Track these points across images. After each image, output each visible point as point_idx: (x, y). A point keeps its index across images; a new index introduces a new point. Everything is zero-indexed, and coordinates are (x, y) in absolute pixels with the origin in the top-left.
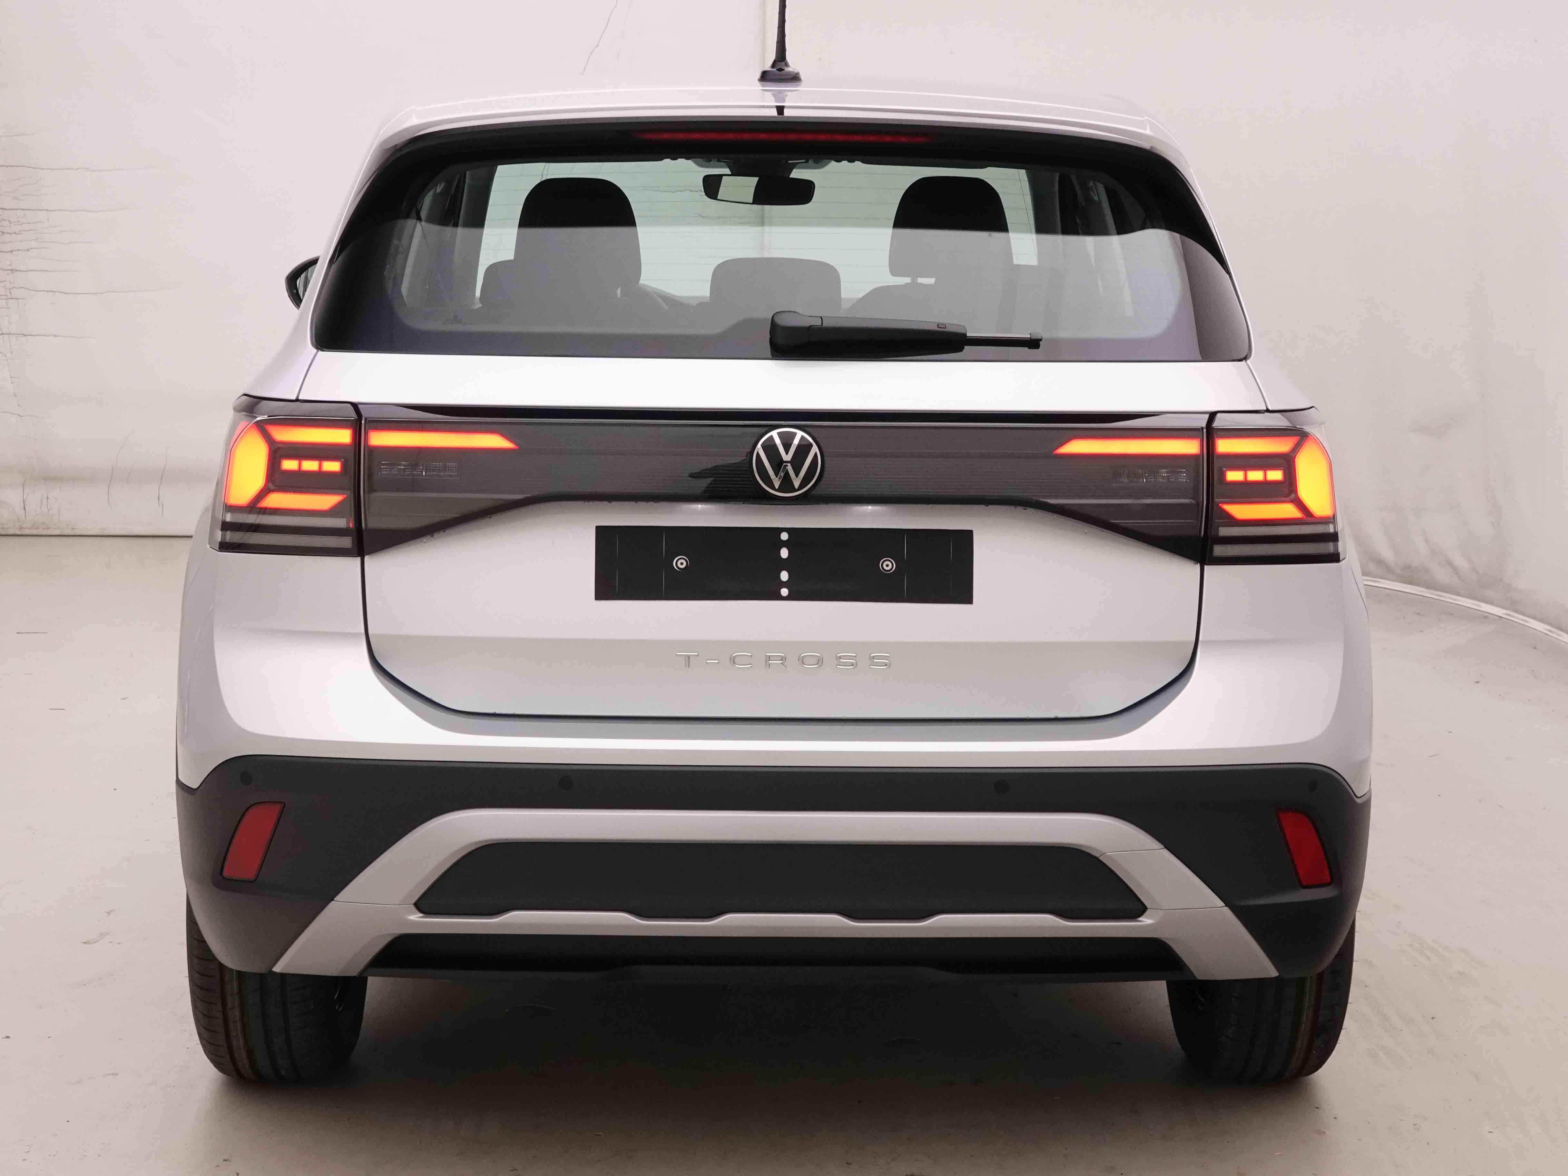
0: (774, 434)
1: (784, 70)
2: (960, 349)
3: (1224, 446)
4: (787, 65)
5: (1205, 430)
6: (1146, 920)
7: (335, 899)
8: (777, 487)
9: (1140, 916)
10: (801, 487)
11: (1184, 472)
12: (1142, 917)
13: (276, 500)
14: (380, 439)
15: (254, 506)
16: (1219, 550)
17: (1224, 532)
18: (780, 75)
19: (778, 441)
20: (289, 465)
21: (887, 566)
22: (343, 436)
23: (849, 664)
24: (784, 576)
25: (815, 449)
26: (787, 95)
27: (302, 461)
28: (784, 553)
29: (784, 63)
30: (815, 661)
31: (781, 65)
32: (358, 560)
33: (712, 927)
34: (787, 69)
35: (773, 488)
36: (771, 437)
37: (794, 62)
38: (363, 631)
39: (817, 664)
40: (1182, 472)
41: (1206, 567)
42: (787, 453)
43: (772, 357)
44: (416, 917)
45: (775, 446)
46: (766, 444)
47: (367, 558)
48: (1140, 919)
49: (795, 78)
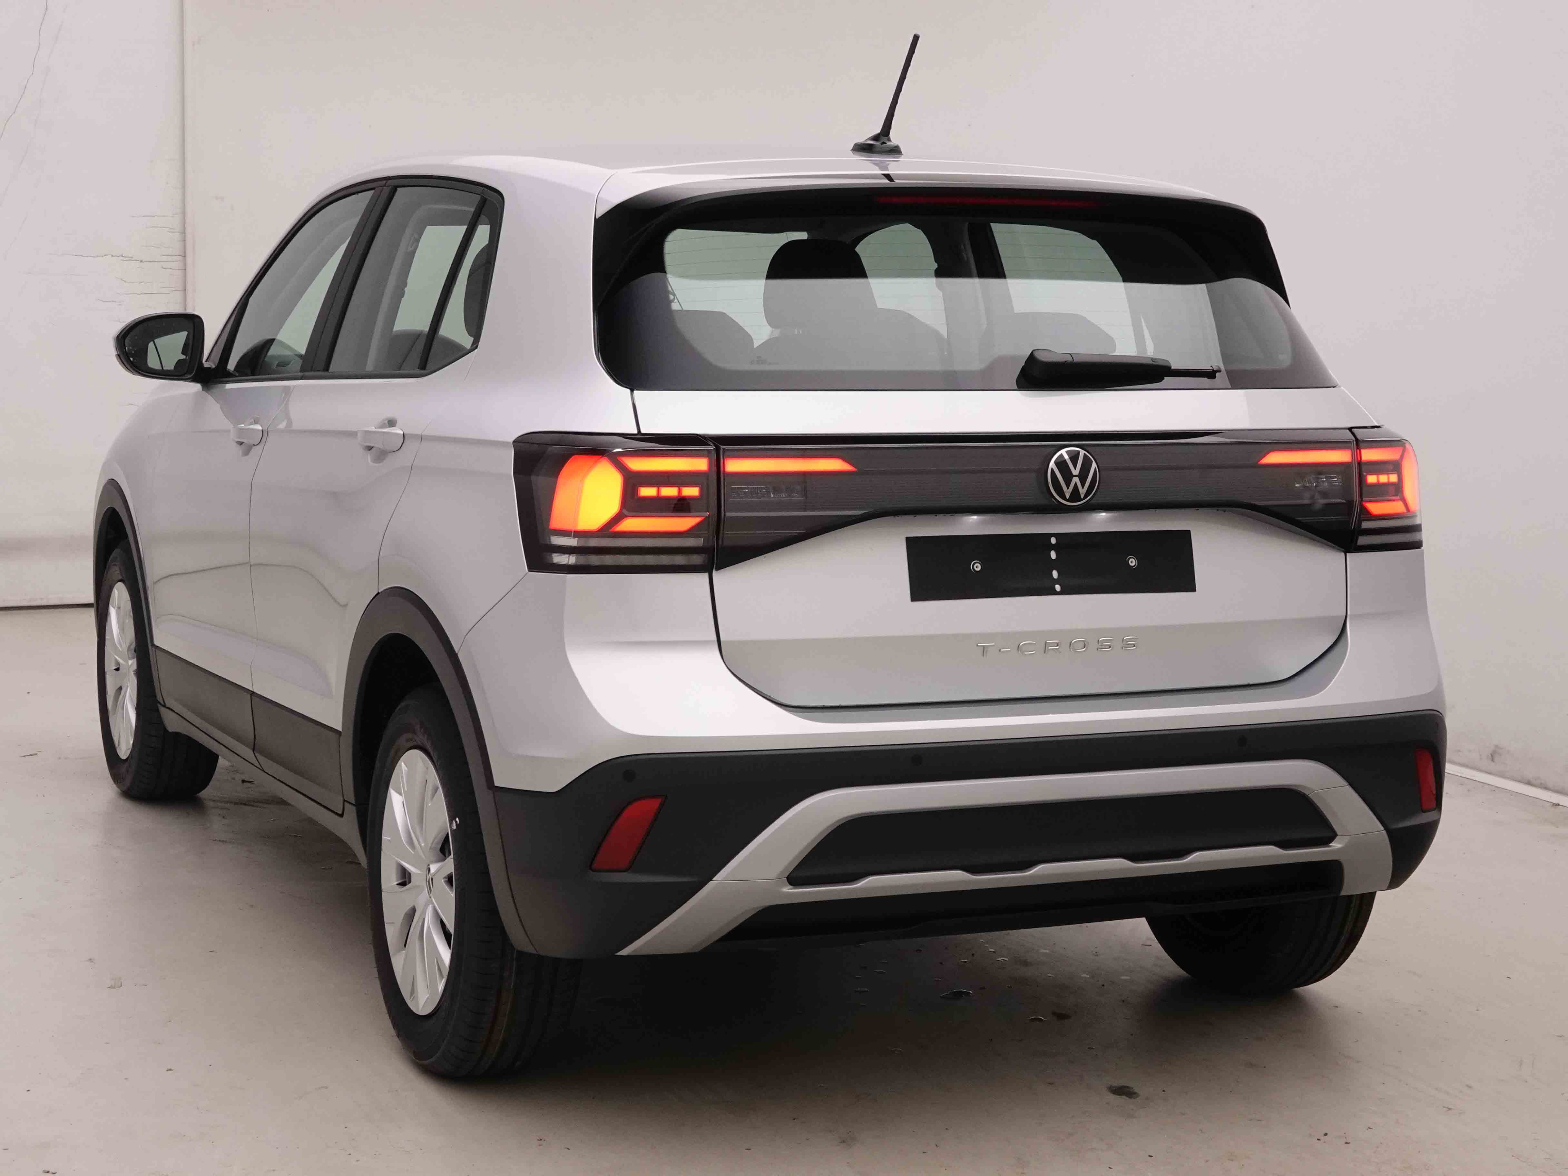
0: (1063, 452)
1: (886, 143)
2: (1160, 379)
3: (1367, 455)
4: (889, 140)
5: (1355, 442)
6: (1336, 845)
7: (713, 879)
8: (1067, 498)
9: (1331, 842)
10: (1086, 497)
11: (1336, 477)
12: (1333, 842)
13: (631, 524)
14: (734, 466)
15: (608, 529)
16: (1363, 540)
17: (1366, 525)
18: (881, 148)
19: (1066, 457)
20: (647, 492)
21: (1131, 562)
22: (700, 464)
23: (1107, 647)
24: (1055, 574)
25: (1094, 465)
26: (888, 164)
27: (660, 488)
28: (1053, 555)
29: (887, 138)
30: (1082, 645)
31: (884, 139)
32: (706, 576)
33: (1030, 876)
34: (889, 143)
35: (1064, 498)
36: (1061, 455)
37: (895, 137)
38: (715, 638)
39: (1084, 647)
40: (1333, 478)
41: (1348, 554)
42: (1075, 468)
43: (1018, 388)
44: (788, 889)
45: (1065, 461)
46: (1059, 461)
47: (715, 574)
48: (1331, 844)
49: (896, 151)
